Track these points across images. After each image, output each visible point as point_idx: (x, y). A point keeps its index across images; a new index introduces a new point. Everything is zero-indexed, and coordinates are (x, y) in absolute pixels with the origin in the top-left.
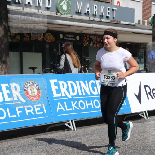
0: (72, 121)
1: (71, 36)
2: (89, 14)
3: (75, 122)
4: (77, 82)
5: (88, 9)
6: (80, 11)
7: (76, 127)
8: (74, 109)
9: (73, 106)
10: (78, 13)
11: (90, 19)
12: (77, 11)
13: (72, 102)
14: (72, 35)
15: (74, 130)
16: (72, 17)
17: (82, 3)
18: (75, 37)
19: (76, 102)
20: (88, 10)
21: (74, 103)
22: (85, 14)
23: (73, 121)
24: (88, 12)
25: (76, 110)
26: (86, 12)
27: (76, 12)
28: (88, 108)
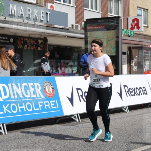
0: (3, 124)
1: (4, 38)
2: (22, 17)
3: (6, 125)
4: (9, 85)
5: (22, 11)
6: (13, 14)
7: (7, 131)
8: (5, 112)
9: (5, 109)
10: (12, 15)
11: (24, 22)
12: (11, 13)
13: (4, 105)
14: (6, 37)
15: (5, 134)
16: (5, 19)
17: (15, 6)
18: (9, 40)
19: (8, 105)
20: (22, 13)
21: (5, 107)
22: (19, 16)
23: (5, 125)
24: (22, 14)
25: (8, 114)
26: (20, 15)
27: (9, 15)
28: (20, 111)
